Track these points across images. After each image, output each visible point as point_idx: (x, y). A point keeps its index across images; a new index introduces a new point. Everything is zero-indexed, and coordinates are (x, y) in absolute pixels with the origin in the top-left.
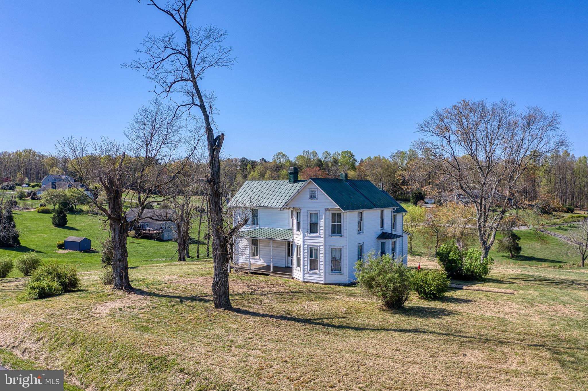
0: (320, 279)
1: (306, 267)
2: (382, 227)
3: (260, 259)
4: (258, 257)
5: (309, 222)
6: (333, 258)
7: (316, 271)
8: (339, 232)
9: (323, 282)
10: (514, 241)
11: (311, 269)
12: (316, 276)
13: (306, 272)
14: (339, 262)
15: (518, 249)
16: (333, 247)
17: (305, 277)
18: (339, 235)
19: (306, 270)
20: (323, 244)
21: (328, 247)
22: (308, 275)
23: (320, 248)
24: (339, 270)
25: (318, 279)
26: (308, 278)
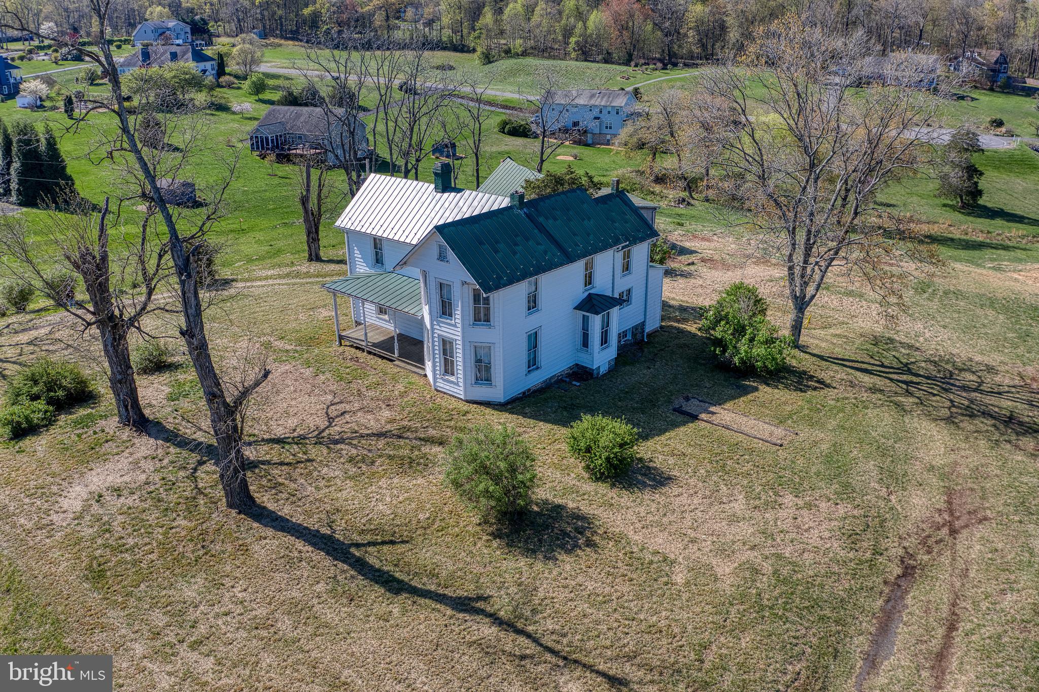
0: (458, 391)
1: (438, 368)
2: (590, 283)
3: (389, 322)
4: (386, 317)
5: (438, 297)
6: (478, 361)
7: (453, 379)
8: (487, 320)
9: (462, 397)
10: (970, 178)
11: (446, 371)
12: (452, 385)
13: (438, 376)
14: (488, 368)
15: (976, 193)
16: (476, 344)
17: (438, 384)
18: (487, 325)
19: (438, 372)
20: (459, 338)
21: (469, 344)
22: (441, 381)
23: (456, 344)
24: (488, 381)
25: (455, 390)
26: (442, 385)
